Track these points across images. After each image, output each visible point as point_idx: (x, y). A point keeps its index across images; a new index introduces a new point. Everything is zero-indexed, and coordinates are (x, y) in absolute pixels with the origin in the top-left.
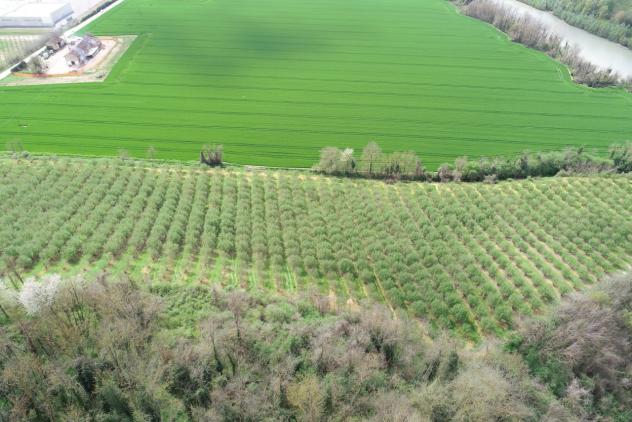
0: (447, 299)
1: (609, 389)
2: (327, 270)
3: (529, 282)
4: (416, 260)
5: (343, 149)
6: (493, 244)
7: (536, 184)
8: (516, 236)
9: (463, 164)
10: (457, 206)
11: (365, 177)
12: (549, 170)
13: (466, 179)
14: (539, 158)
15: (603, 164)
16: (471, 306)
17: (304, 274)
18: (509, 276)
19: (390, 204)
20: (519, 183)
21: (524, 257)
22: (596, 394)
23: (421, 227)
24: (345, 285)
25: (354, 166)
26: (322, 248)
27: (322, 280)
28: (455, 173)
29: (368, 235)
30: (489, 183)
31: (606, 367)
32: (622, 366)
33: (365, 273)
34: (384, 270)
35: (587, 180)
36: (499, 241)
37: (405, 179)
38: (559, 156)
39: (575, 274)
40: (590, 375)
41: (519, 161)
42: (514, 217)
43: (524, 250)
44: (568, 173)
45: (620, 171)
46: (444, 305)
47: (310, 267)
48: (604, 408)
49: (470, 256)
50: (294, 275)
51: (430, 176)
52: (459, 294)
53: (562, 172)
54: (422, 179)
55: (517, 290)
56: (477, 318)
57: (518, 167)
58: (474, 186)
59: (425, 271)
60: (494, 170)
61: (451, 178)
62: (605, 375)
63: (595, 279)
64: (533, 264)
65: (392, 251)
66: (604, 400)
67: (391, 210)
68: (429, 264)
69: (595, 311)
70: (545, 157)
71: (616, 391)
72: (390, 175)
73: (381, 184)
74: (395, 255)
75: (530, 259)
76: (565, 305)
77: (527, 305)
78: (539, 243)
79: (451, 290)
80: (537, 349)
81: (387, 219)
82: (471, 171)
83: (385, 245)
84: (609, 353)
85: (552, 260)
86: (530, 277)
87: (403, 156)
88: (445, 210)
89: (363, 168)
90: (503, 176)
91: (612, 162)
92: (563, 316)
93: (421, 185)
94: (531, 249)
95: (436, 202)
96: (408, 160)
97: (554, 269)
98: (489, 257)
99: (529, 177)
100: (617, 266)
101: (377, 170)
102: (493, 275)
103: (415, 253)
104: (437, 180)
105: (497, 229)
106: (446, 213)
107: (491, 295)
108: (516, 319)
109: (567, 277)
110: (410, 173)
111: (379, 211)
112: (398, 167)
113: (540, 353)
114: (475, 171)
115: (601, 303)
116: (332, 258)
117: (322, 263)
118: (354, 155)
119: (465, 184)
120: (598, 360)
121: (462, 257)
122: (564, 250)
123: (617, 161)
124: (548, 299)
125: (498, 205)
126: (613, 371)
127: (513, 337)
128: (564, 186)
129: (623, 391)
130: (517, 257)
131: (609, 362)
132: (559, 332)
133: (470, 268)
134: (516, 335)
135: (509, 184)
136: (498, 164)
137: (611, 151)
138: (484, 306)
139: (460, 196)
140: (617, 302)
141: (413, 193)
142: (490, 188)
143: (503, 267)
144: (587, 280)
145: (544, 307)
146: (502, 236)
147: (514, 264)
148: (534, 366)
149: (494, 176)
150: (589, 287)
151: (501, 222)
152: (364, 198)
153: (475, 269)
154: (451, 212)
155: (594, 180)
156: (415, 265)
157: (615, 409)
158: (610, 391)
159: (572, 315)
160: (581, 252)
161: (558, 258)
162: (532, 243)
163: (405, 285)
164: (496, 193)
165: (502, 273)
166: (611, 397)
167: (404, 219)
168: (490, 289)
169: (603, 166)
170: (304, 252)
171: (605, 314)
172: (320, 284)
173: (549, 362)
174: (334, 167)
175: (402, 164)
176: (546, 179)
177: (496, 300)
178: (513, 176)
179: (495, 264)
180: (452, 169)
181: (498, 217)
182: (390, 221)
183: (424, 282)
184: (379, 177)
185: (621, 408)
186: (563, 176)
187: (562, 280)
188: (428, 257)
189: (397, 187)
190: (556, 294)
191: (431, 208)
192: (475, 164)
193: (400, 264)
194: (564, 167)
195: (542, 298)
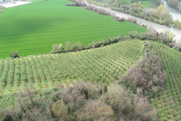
0: (99, 76)
1: (146, 89)
2: (61, 78)
3: (119, 67)
4: (87, 69)
5: (59, 44)
6: (107, 60)
7: (114, 45)
8: (112, 57)
9: (94, 43)
10: (96, 54)
11: (68, 52)
12: (116, 41)
13: (96, 47)
14: (113, 39)
15: (128, 37)
16: (106, 77)
17: (54, 81)
18: (114, 67)
19: (76, 57)
20: (110, 46)
21: (116, 62)
22: (143, 90)
23: (87, 61)
24: (68, 81)
25: (63, 49)
26: (58, 72)
27: (60, 82)
28: (93, 46)
29: (72, 66)
30: (102, 47)
31: (143, 83)
32: (147, 82)
33: (73, 76)
34: (79, 73)
35: (125, 42)
36: (109, 59)
37: (79, 50)
38: (117, 37)
39: (130, 63)
40: (140, 87)
41: (108, 40)
42: (111, 53)
43: (115, 60)
44: (121, 41)
45: (132, 38)
46: (99, 78)
47: (55, 78)
48: (146, 94)
49: (102, 65)
50: (50, 82)
51: (86, 48)
52: (102, 74)
53: (119, 41)
54: (84, 49)
55: (117, 70)
56: (108, 80)
57: (109, 42)
58: (98, 48)
59: (91, 71)
60: (103, 43)
61: (92, 47)
62: (144, 86)
63: (134, 63)
64: (119, 63)
65: (80, 68)
66: (145, 92)
67: (77, 58)
68: (92, 69)
69: (137, 69)
70: (114, 38)
71: (147, 89)
72: (75, 50)
73: (73, 53)
74: (81, 68)
75: (118, 62)
76: (130, 70)
77: (120, 73)
78: (118, 58)
79: (99, 74)
80: (126, 83)
81: (77, 61)
82: (97, 45)
83: (78, 67)
84: (143, 79)
85: (123, 61)
86: (119, 66)
87: (77, 43)
88: (92, 55)
89: (66, 49)
90: (105, 45)
91: (130, 37)
92: (130, 73)
93: (84, 51)
94: (117, 59)
95: (89, 54)
96: (79, 44)
97: (124, 63)
98: (107, 64)
99: (112, 44)
100: (138, 59)
101: (70, 49)
102: (110, 68)
103: (86, 67)
104: (88, 49)
105: (107, 57)
106: (93, 56)
107: (110, 72)
108: (119, 77)
109: (128, 64)
110: (81, 48)
111: (74, 59)
112: (76, 47)
113: (127, 84)
114: (98, 44)
115: (138, 67)
116: (61, 74)
117: (59, 76)
118: (63, 45)
119: (96, 48)
120: (141, 82)
121: (100, 66)
122: (125, 58)
123: (131, 36)
125: (106, 51)
126: (145, 84)
127: (119, 81)
128: (121, 44)
129: (149, 88)
130: (114, 62)
131: (144, 82)
132: (131, 77)
133: (103, 67)
134: (120, 80)
135: (108, 46)
136: (103, 42)
137: (129, 34)
138: (110, 76)
139: (95, 51)
140: (141, 66)
141: (82, 53)
142: (103, 48)
143: (112, 65)
144: (133, 64)
145: (125, 72)
146: (109, 58)
147: (114, 64)
148: (127, 86)
149: (103, 45)
150: (134, 65)
151: (108, 55)
152: (68, 57)
153: (105, 67)
154: (94, 55)
155: (127, 42)
156: (87, 70)
157: (148, 94)
158: (146, 90)
159: (132, 72)
160: (129, 58)
162: (117, 58)
163: (86, 76)
164: (104, 49)
165: (112, 67)
166: (147, 91)
167: (81, 60)
168: (110, 71)
169: (128, 38)
170: (52, 75)
171: (139, 70)
172: (60, 83)
173: (130, 86)
174: (57, 50)
175: (77, 46)
176: (116, 43)
177: (112, 73)
178: (108, 44)
179: (110, 65)
180: (91, 45)
181: (107, 54)
183: (92, 73)
184: (72, 51)
185: (150, 93)
186: (120, 42)
187: (127, 65)
188: (91, 67)
189: (78, 53)
190: (127, 68)
191: (88, 55)
192: (97, 43)
193: (84, 71)
194: (119, 40)
195: (124, 70)
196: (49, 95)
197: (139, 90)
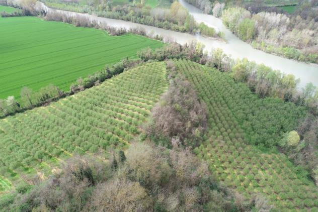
0: (105, 138)
2: (28, 163)
3: (136, 113)
4: (80, 131)
5: (6, 98)
6: (113, 106)
7: (118, 77)
8: (120, 99)
9: (80, 81)
10: (88, 99)
11: (30, 109)
12: (120, 71)
13: (86, 87)
14: (113, 67)
15: (138, 60)
16: (118, 136)
17: (13, 175)
18: (127, 115)
19: (52, 115)
20: (111, 80)
21: (129, 105)
22: (181, 140)
23: (75, 116)
24: (46, 165)
25: (19, 106)
26: (19, 154)
27: (29, 171)
28: (79, 87)
29: (47, 133)
30: (98, 85)
31: (179, 128)
32: (183, 125)
33: (55, 151)
34: (65, 144)
35: (136, 69)
36: (115, 105)
37: (55, 100)
38: (120, 63)
39: (151, 102)
40: (176, 135)
41: (106, 71)
42: (116, 93)
43: (127, 103)
44: (128, 69)
45: (145, 61)
46: (105, 141)
47: (15, 168)
48: (186, 144)
49: (106, 116)
50: (7, 179)
51: (67, 94)
52: (110, 133)
53: (125, 69)
54: (64, 96)
55: (134, 118)
56: (123, 139)
57: (107, 74)
58: (92, 89)
59: (87, 133)
60: (97, 79)
61: (79, 90)
62: (181, 132)
63: (158, 100)
64: (134, 106)
65: (65, 133)
66: (185, 141)
67: (53, 117)
68: (88, 129)
69: (164, 109)
70: (116, 66)
71: (186, 135)
72: (45, 101)
73: (42, 108)
74: (68, 134)
75: (132, 104)
76: (154, 113)
77: (140, 121)
78: (131, 97)
79: (105, 134)
80: (154, 136)
81: (54, 121)
82: (87, 83)
83: (60, 133)
84: (177, 122)
85: (140, 101)
86: (135, 111)
87: (47, 87)
88: (83, 103)
89: (26, 104)
90: (102, 80)
91: (140, 59)
92: (155, 117)
93: (65, 99)
94: (129, 101)
95: (77, 103)
96: (50, 89)
97: (142, 104)
98: (114, 112)
99: (113, 76)
100: (162, 92)
101: (35, 102)
102: (120, 118)
103: (77, 128)
104: (72, 93)
105: (111, 100)
106: (85, 105)
107: (123, 126)
108: (139, 130)
109: (149, 104)
110: (56, 97)
111: (47, 120)
112: (47, 95)
114: (88, 82)
115: (165, 105)
116: (28, 156)
117: (24, 162)
118: (16, 98)
119: (87, 89)
120: (175, 127)
121: (103, 118)
122: (142, 96)
123: (142, 58)
124: (146, 115)
125: (107, 91)
126: (181, 128)
127: (142, 136)
128: (129, 74)
129: (188, 134)
130: (126, 107)
131: (179, 126)
132: (158, 124)
133: (108, 120)
134: (143, 134)
135: (107, 82)
136: (98, 75)
137: (138, 55)
138: (124, 132)
139: (87, 95)
140: (169, 102)
141: (62, 104)
142: (99, 87)
143: (122, 113)
144: (156, 102)
145: (147, 119)
146: (115, 102)
147: (126, 110)
148: (156, 141)
149: (98, 81)
150: (157, 103)
151: (111, 97)
152: (34, 118)
153: (111, 120)
154: (87, 103)
155: (138, 68)
156: (81, 133)
157: (190, 142)
158: (185, 137)
159: (158, 116)
160: (148, 93)
161: (141, 99)
162: (128, 98)
163: (81, 145)
164: (103, 87)
165: (123, 115)
167: (64, 117)
168: (122, 124)
169: (138, 62)
170: (6, 163)
171: (168, 109)
172: (29, 173)
173: (160, 138)
174: (5, 111)
175: (48, 93)
176: (121, 74)
177: (127, 126)
178: (107, 79)
179: (119, 114)
180: (76, 86)
181: (109, 96)
182: (56, 121)
183: (90, 137)
184: (39, 105)
185: (191, 140)
186: (127, 70)
187: (147, 106)
188: (86, 126)
189: (52, 106)
190: (148, 112)
191: (76, 106)
192: (86, 79)
193: (73, 136)
194: (125, 67)
195: (144, 115)
196: (11, 206)
197: (175, 141)
